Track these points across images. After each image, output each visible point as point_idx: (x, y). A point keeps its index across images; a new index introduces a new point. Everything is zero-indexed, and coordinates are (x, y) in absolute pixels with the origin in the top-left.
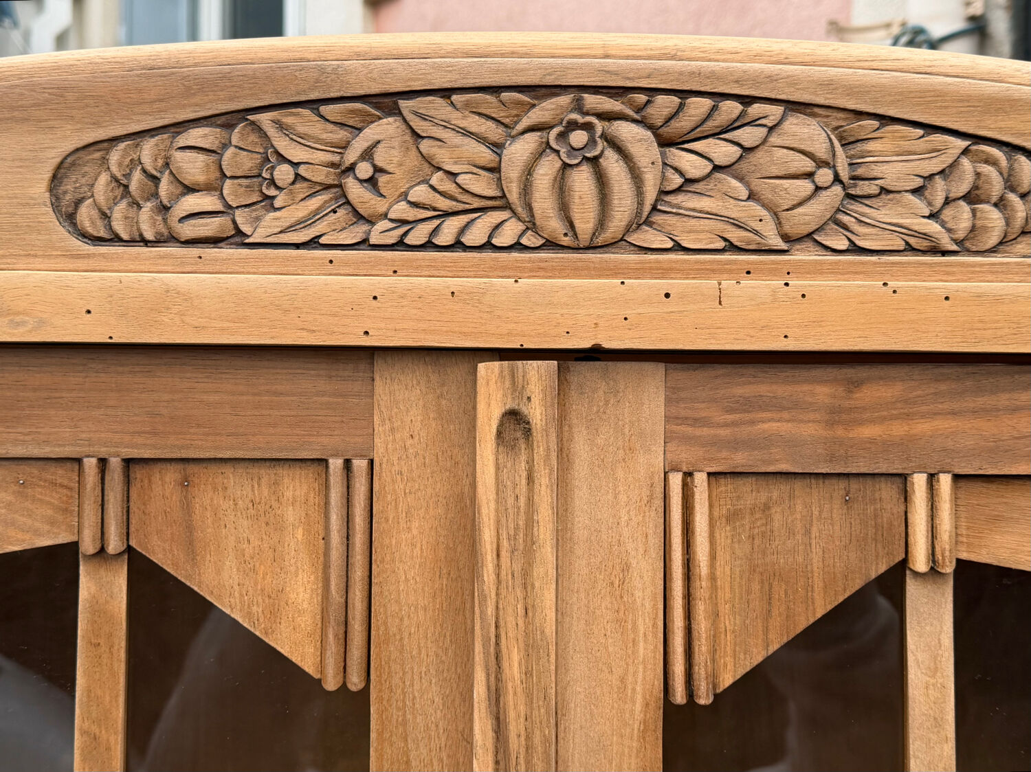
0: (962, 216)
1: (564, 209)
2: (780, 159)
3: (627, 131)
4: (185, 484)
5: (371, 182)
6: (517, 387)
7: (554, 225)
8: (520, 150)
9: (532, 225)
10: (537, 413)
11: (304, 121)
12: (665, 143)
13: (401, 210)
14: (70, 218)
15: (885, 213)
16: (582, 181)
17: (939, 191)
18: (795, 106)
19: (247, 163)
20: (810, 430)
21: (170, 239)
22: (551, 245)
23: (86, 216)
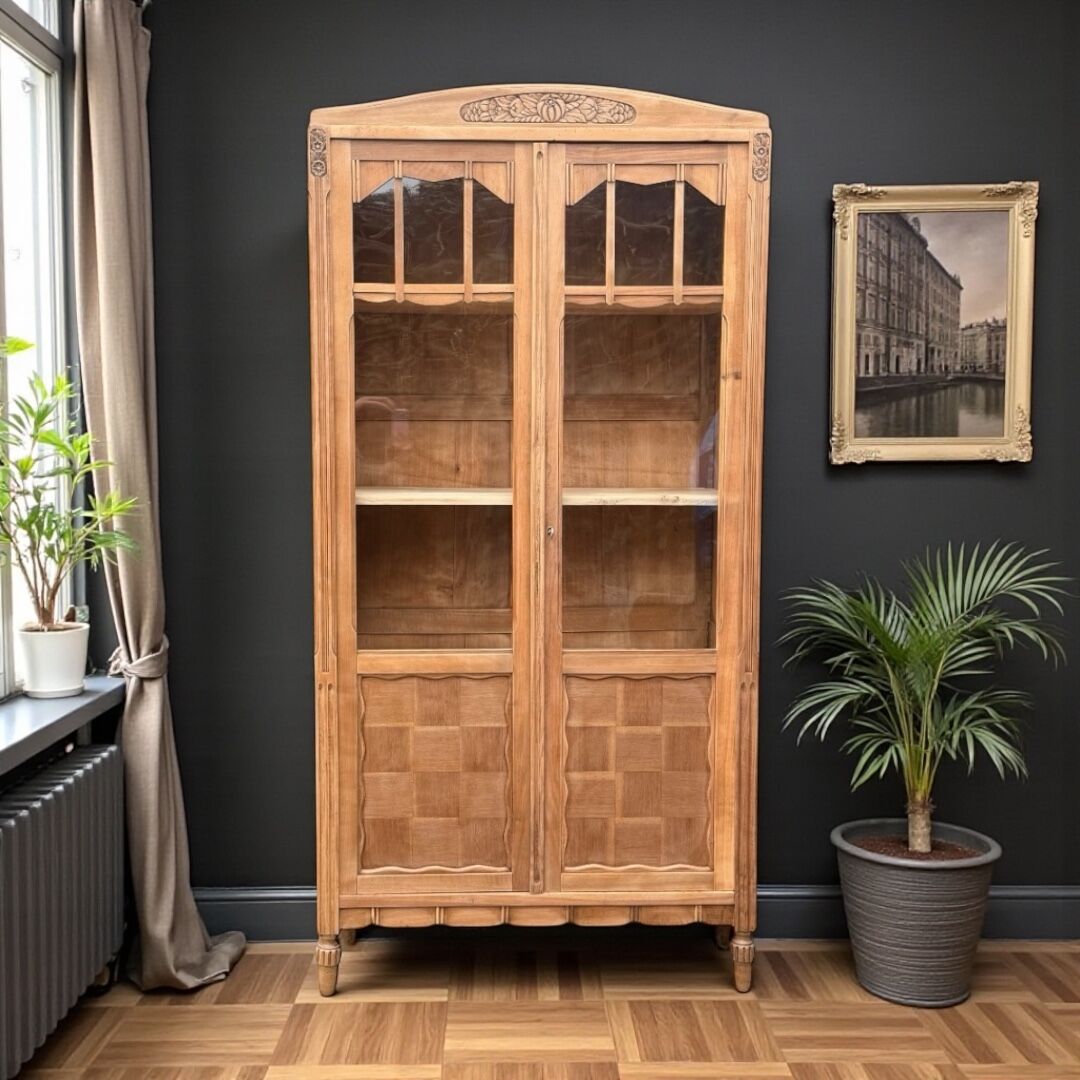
0: (616, 116)
1: (548, 115)
2: (585, 106)
3: (559, 101)
4: (482, 167)
5: (515, 111)
6: (540, 147)
7: (546, 118)
8: (541, 104)
9: (542, 118)
10: (544, 152)
11: (503, 99)
12: (566, 103)
13: (520, 115)
14: (463, 117)
15: (604, 116)
16: (551, 110)
17: (612, 112)
18: (588, 97)
19: (493, 107)
20: (591, 156)
21: (480, 121)
22: (546, 122)
23: (466, 117)
